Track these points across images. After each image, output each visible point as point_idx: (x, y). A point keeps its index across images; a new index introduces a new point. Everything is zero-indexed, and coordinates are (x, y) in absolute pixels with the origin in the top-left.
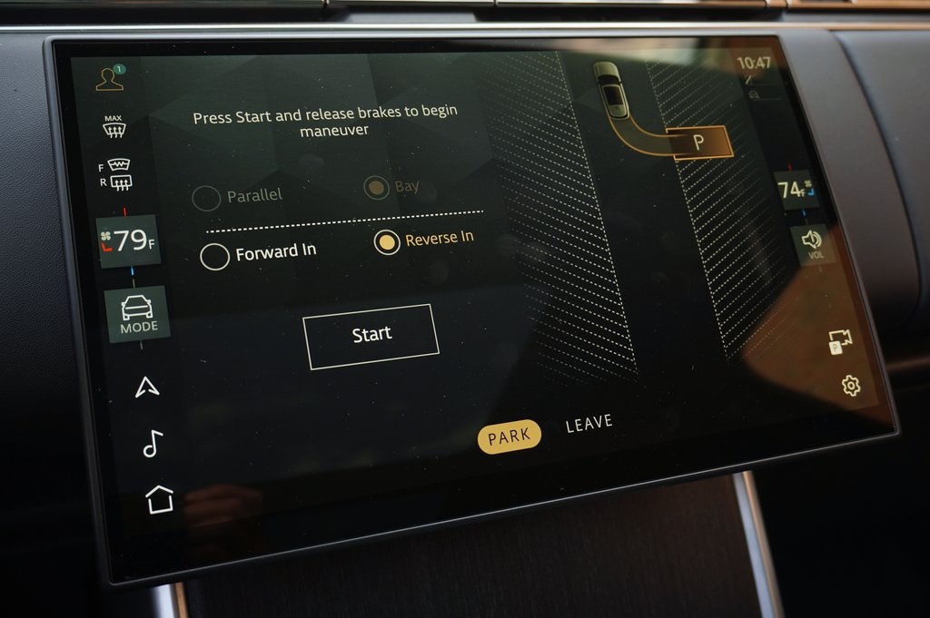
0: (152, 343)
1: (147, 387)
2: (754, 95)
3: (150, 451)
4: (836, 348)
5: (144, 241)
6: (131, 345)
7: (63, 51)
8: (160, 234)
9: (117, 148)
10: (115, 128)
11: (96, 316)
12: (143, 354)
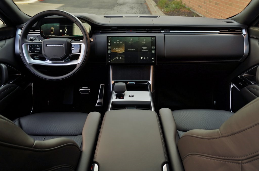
0: (110, 53)
1: (109, 56)
2: (152, 41)
3: (109, 59)
4: (153, 59)
5: (110, 48)
6: (109, 53)
7: (108, 37)
8: (111, 48)
9: (109, 42)
10: (109, 41)
11: (107, 52)
12: (109, 54)
